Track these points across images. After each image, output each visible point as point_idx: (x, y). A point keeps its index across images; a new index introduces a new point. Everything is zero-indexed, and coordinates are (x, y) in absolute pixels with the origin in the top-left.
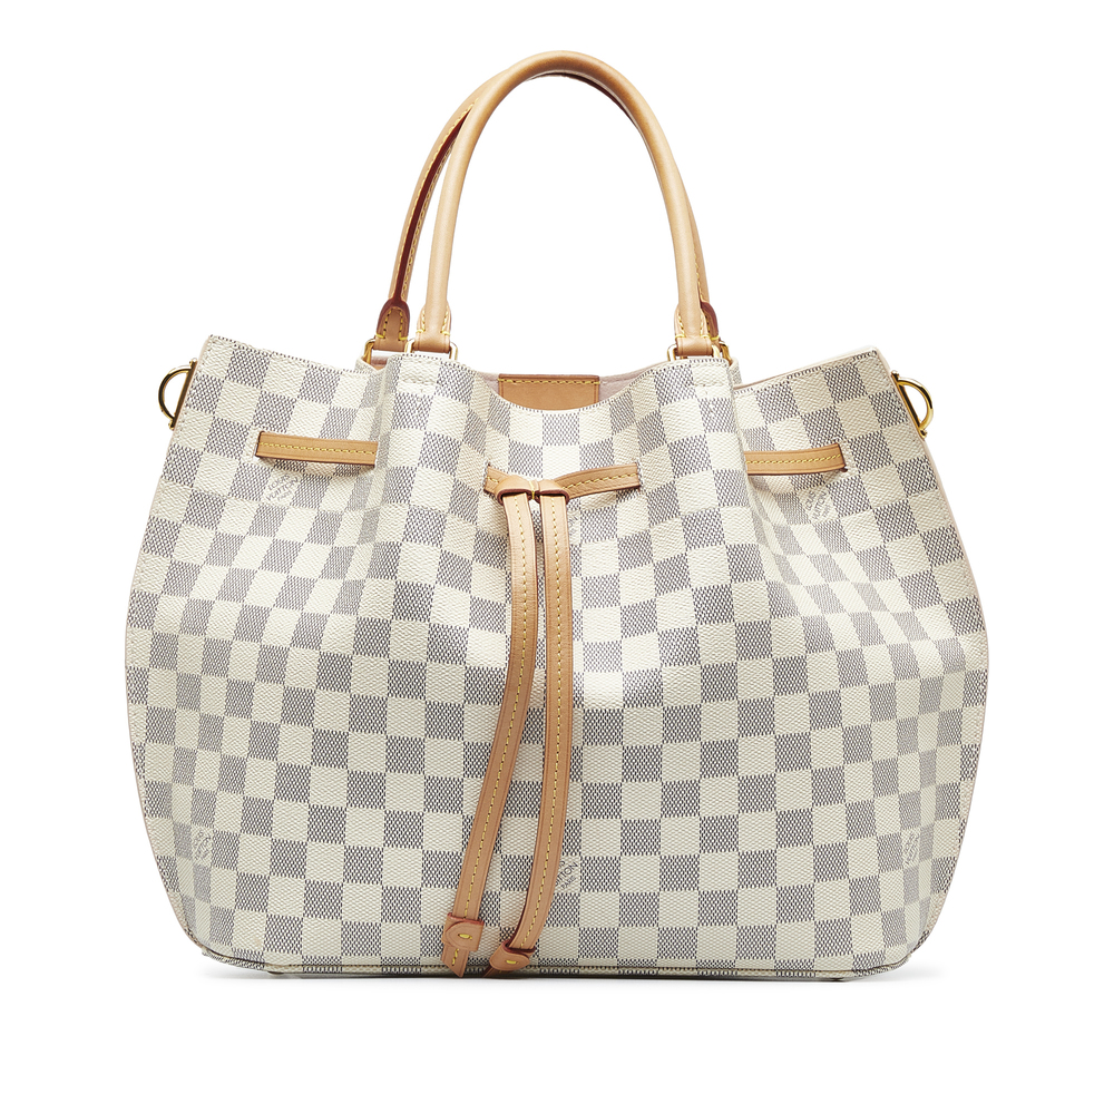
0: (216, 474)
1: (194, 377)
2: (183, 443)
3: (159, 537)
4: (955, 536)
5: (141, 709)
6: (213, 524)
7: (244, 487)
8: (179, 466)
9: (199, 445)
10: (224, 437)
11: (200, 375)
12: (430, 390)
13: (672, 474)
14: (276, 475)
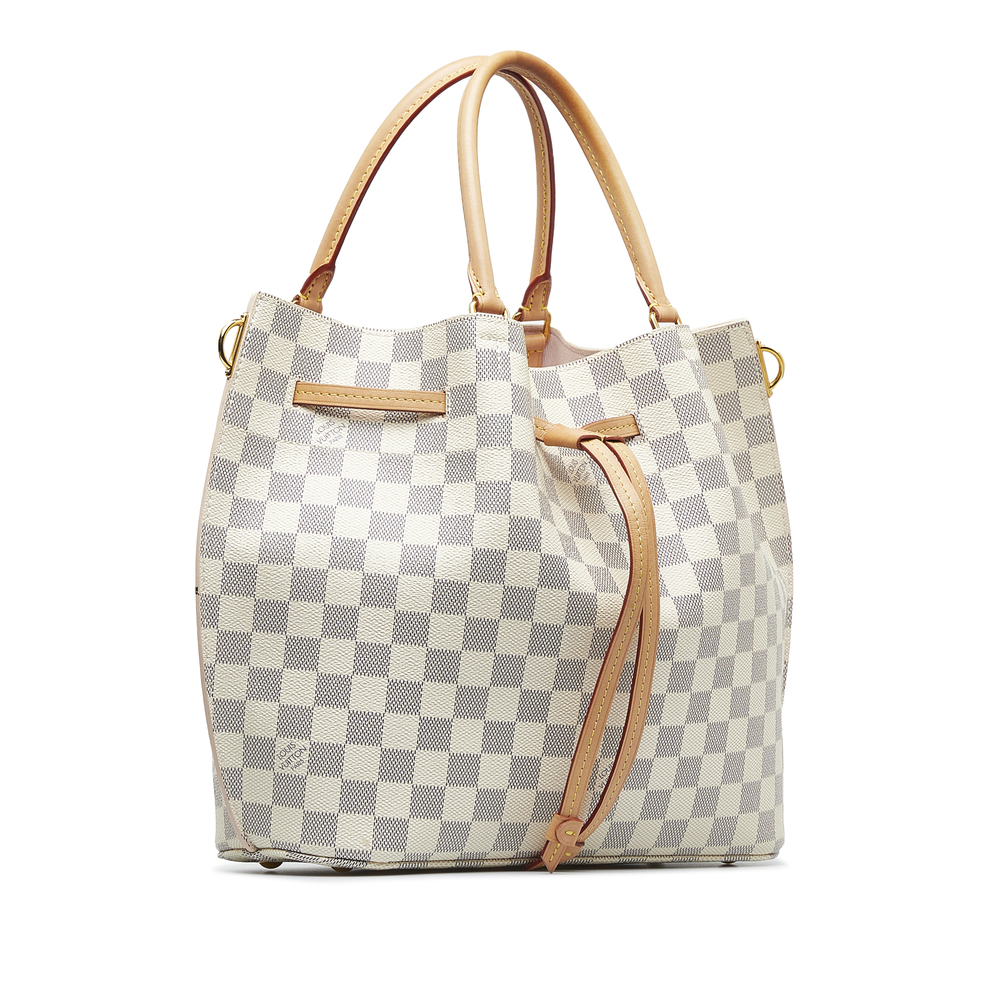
0: (266, 419)
1: (246, 329)
2: (238, 389)
3: (221, 475)
4: (781, 483)
5: (211, 634)
6: (268, 464)
7: (290, 431)
8: (236, 411)
9: (251, 392)
10: (271, 386)
11: (251, 328)
12: (504, 347)
13: (679, 425)
14: (320, 421)
